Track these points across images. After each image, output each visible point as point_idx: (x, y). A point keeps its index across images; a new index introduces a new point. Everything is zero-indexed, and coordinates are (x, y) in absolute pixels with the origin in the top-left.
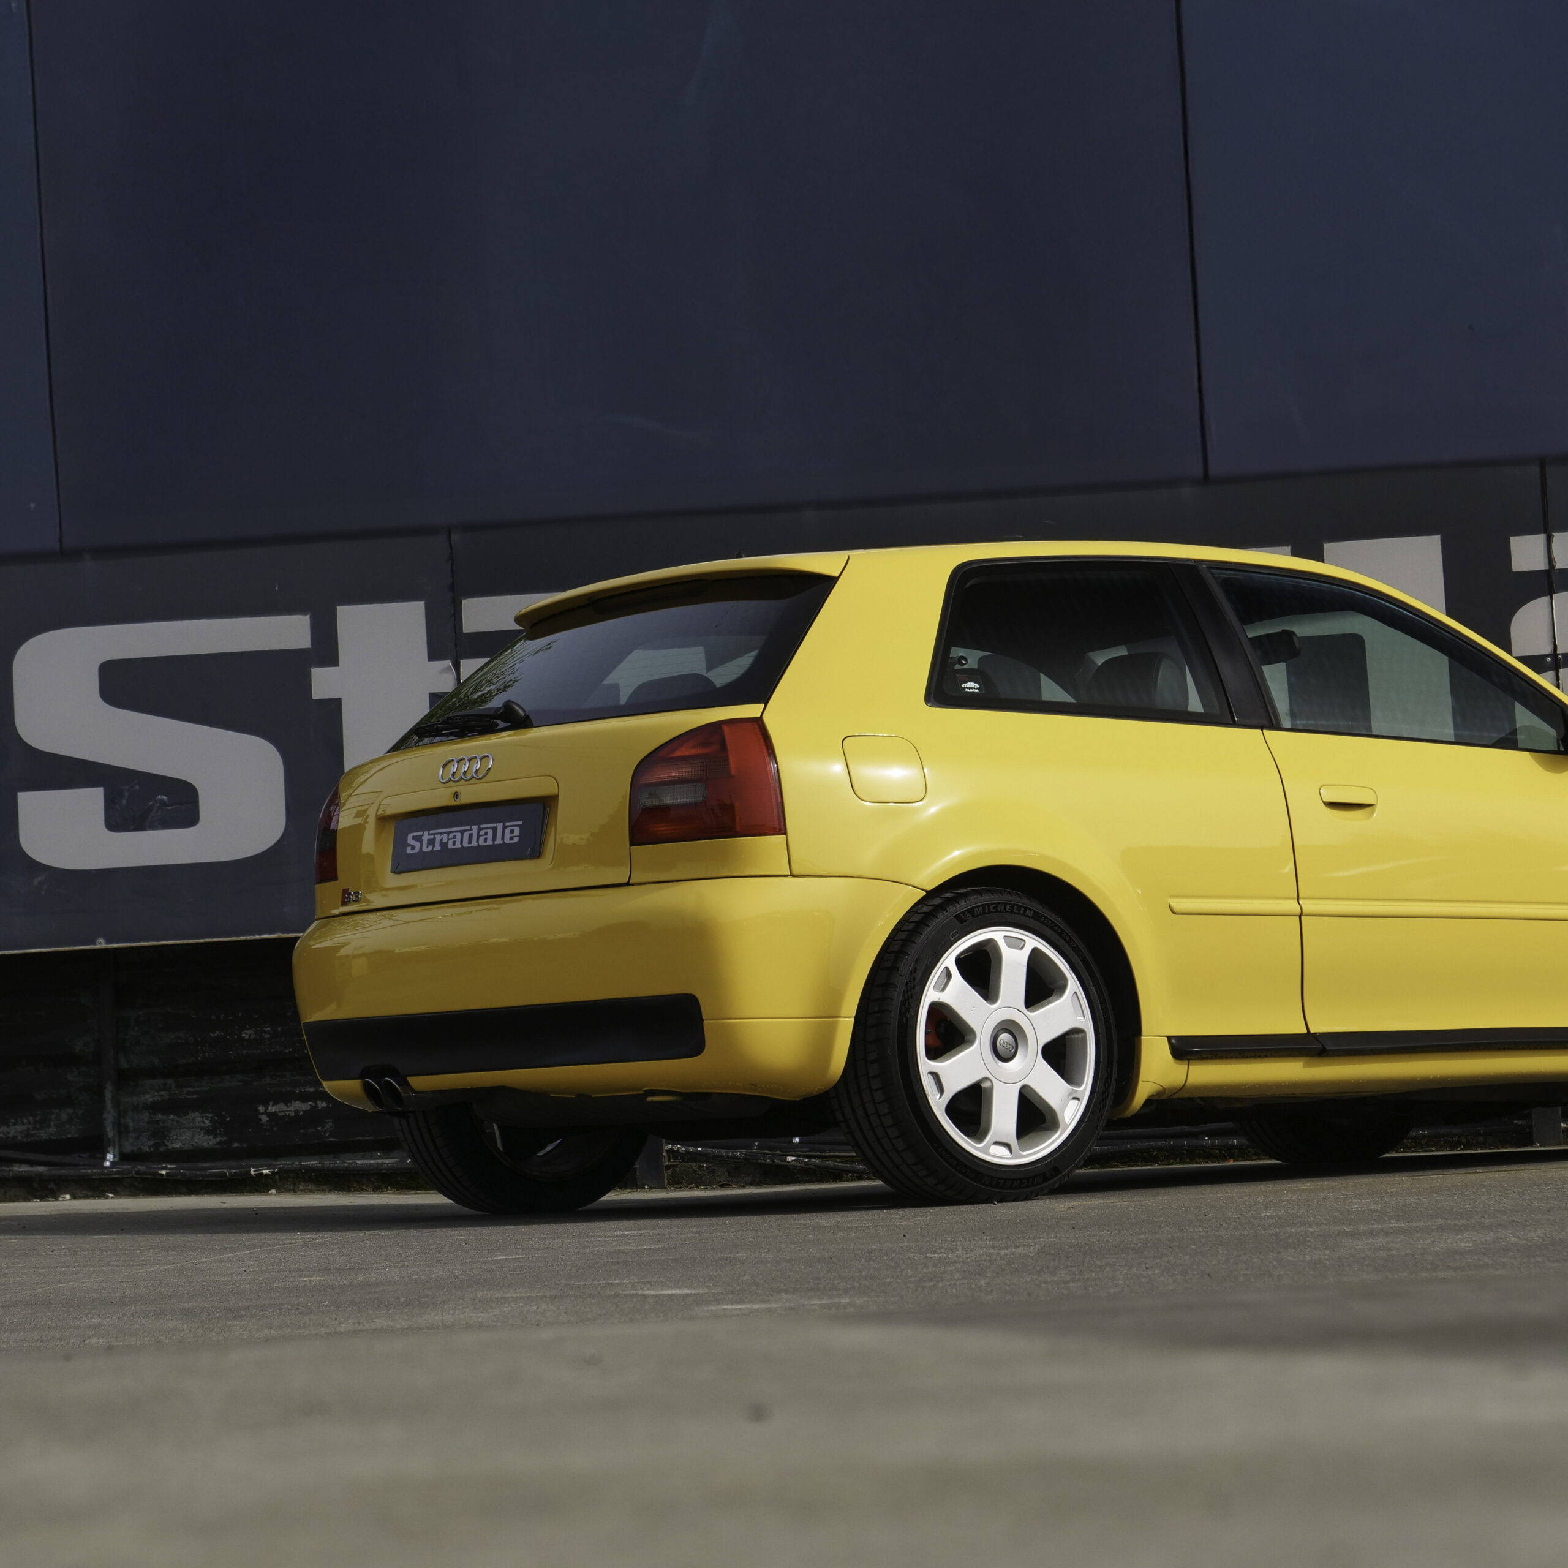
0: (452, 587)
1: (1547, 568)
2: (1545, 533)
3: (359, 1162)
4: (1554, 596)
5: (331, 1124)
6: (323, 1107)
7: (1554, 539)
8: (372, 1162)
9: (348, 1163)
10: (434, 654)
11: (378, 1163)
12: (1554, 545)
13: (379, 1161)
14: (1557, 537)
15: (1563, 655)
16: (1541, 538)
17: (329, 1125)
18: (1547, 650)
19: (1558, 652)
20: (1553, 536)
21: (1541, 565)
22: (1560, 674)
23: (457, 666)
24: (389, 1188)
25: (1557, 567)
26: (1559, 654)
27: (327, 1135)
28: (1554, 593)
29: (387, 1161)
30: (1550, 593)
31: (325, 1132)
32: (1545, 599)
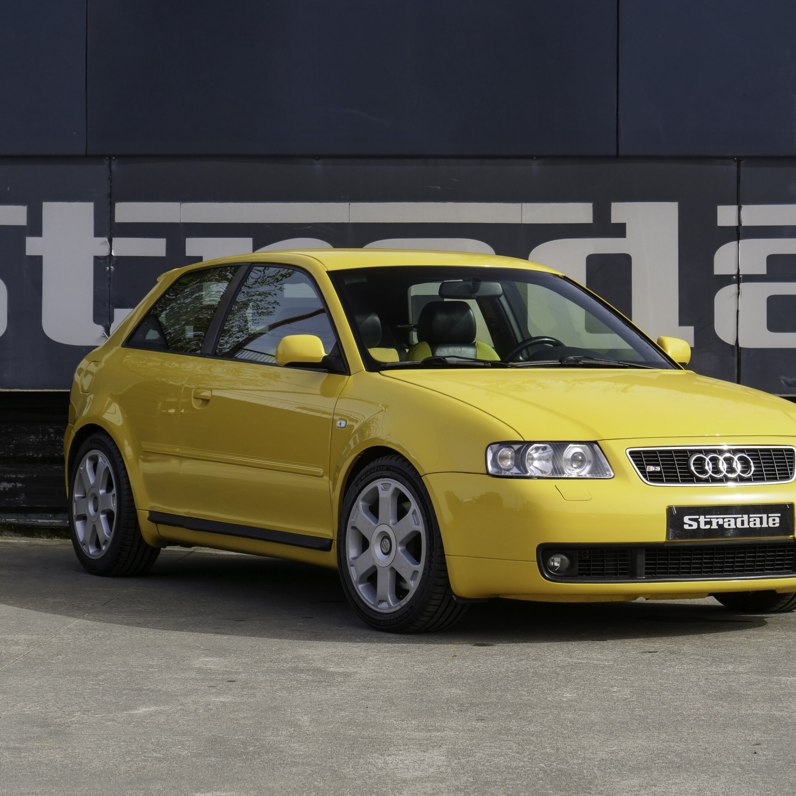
0: (110, 196)
1: (737, 225)
2: (737, 204)
3: (39, 521)
4: (740, 241)
5: (24, 496)
6: (20, 487)
7: (742, 209)
8: (47, 521)
9: (33, 521)
10: (98, 234)
11: (50, 522)
12: (742, 212)
13: (51, 521)
14: (744, 207)
15: (743, 275)
16: (735, 207)
17: (23, 497)
18: (734, 272)
19: (740, 273)
20: (742, 207)
21: (734, 223)
22: (740, 286)
23: (110, 241)
24: (56, 537)
25: (743, 225)
26: (741, 275)
27: (21, 502)
28: (740, 240)
29: (55, 521)
30: (738, 239)
31: (21, 501)
32: (735, 243)
